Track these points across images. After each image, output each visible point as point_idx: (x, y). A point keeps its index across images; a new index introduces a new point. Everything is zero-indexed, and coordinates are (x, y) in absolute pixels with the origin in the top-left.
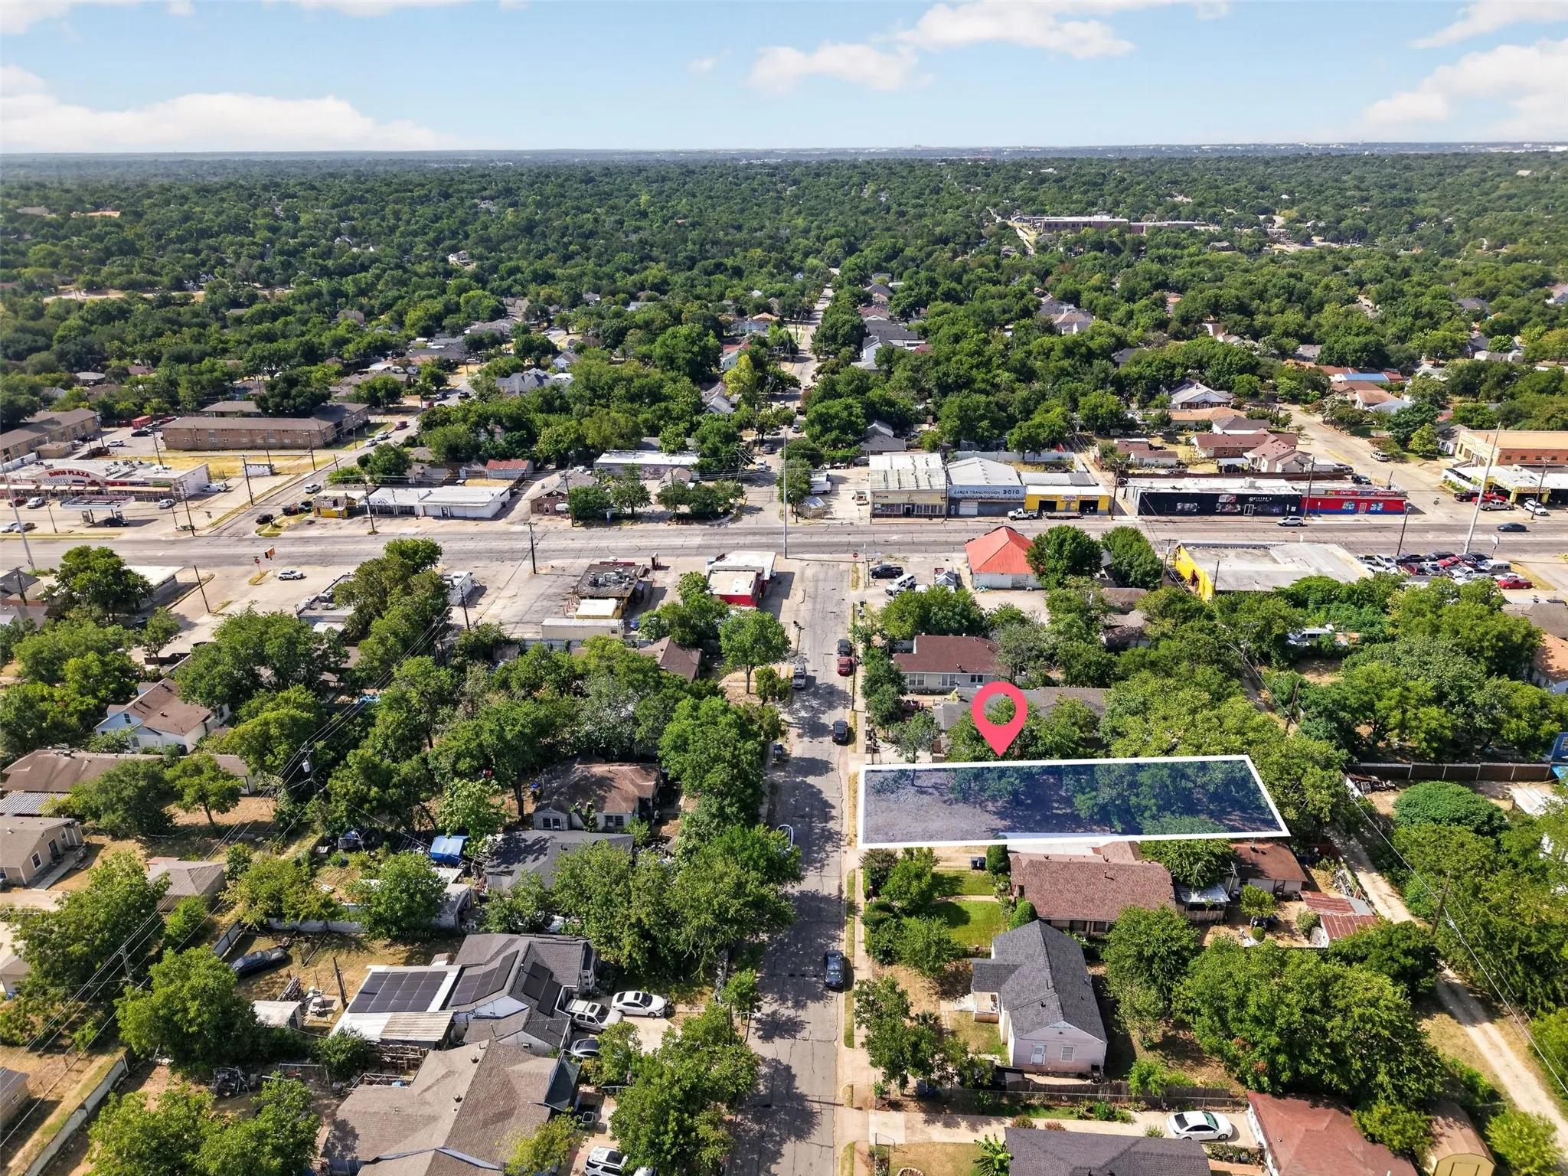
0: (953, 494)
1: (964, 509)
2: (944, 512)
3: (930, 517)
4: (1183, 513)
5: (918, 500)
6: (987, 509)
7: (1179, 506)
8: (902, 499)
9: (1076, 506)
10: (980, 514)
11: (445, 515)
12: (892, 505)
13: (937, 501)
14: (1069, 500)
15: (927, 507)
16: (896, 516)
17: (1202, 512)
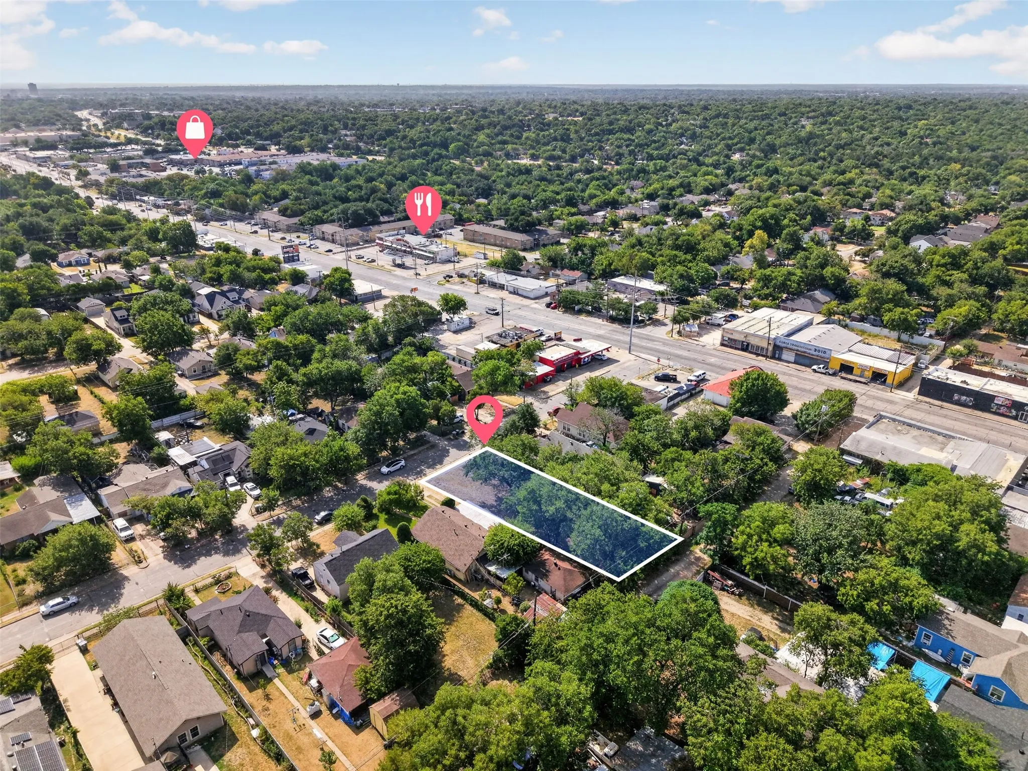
0: (778, 343)
1: (786, 355)
2: (769, 354)
3: (758, 355)
4: (958, 403)
5: (754, 341)
6: (802, 361)
7: (956, 397)
8: (741, 338)
9: (869, 374)
10: (795, 363)
11: (515, 292)
12: (735, 341)
13: (764, 344)
14: (863, 369)
15: (758, 347)
16: (736, 349)
17: (975, 407)
